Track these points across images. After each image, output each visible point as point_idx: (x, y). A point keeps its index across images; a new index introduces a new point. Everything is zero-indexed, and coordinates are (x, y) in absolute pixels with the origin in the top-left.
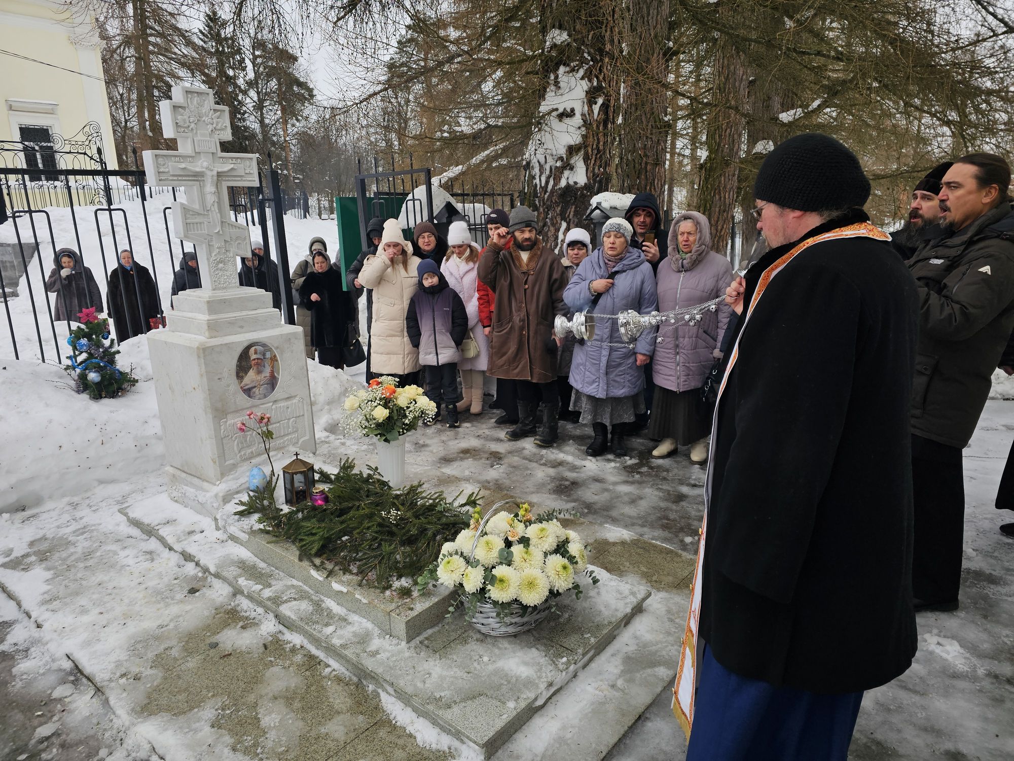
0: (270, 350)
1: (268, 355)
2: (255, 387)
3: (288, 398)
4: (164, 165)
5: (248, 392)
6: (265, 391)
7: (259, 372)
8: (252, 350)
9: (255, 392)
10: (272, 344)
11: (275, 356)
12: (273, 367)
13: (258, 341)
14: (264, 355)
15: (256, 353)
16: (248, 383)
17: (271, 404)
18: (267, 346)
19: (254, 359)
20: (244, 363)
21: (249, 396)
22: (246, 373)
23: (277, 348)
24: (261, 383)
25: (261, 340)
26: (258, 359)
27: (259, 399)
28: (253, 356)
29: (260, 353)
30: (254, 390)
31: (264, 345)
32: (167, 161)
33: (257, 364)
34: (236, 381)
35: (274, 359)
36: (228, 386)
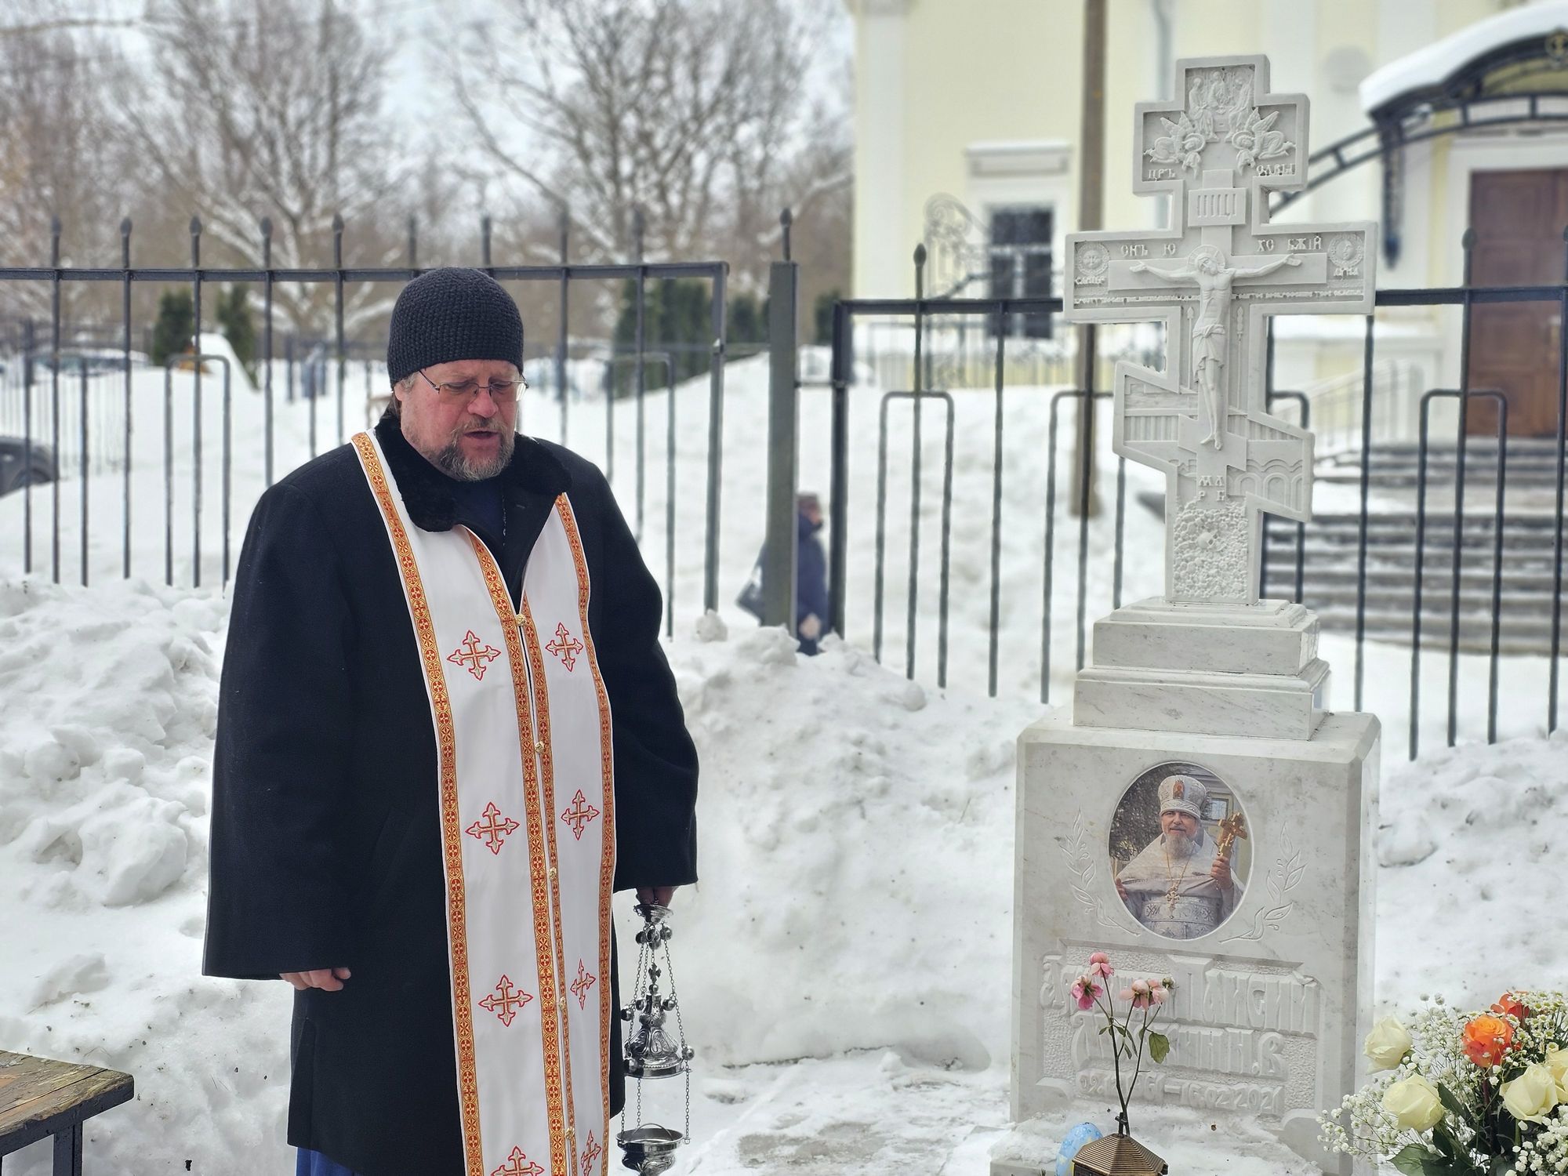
0: (1227, 797)
1: (1218, 811)
2: (1160, 894)
3: (1267, 964)
4: (1096, 266)
5: (1137, 900)
6: (1191, 917)
7: (1181, 854)
8: (1169, 784)
9: (1157, 910)
10: (1239, 782)
11: (1240, 820)
12: (1227, 851)
13: (1188, 760)
14: (1204, 806)
15: (1179, 794)
16: (1140, 875)
17: (1205, 962)
18: (1219, 783)
19: (1172, 813)
20: (1137, 815)
21: (1139, 916)
22: (1140, 845)
23: (1251, 797)
24: (1183, 888)
25: (1201, 762)
26: (1182, 814)
27: (1168, 934)
28: (1168, 803)
29: (1192, 799)
30: (1156, 901)
31: (1209, 778)
32: (1106, 257)
33: (1179, 828)
34: (1106, 860)
35: (1235, 827)
36: (1080, 865)
